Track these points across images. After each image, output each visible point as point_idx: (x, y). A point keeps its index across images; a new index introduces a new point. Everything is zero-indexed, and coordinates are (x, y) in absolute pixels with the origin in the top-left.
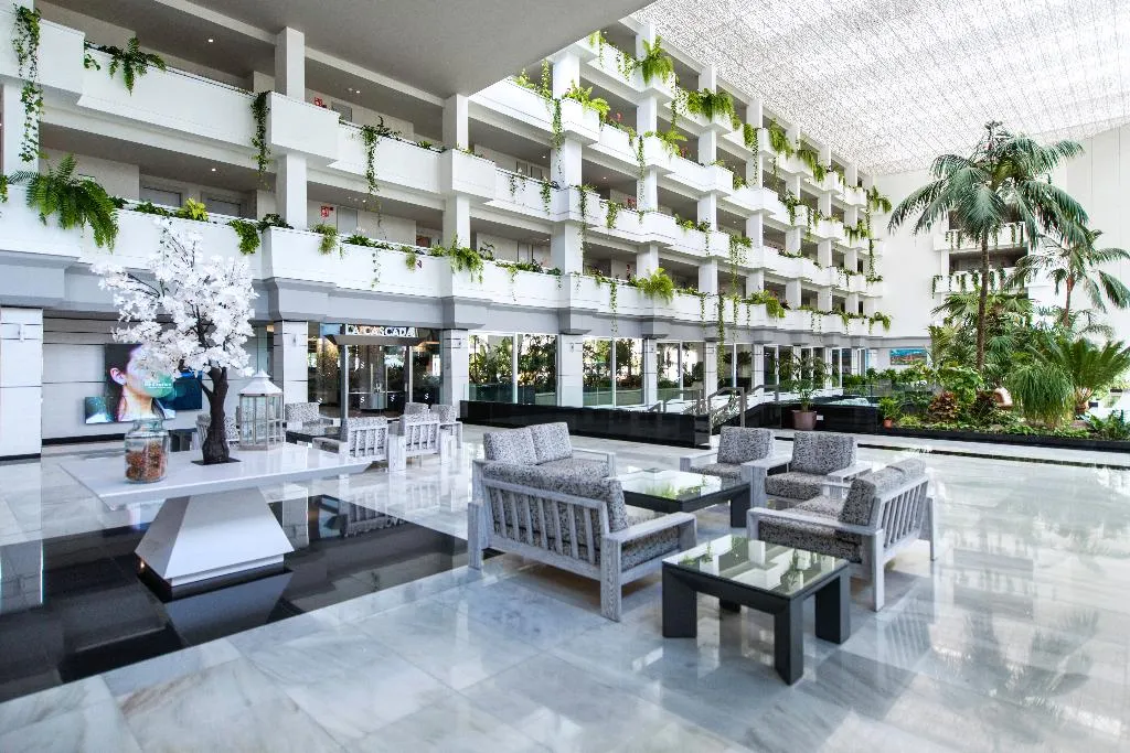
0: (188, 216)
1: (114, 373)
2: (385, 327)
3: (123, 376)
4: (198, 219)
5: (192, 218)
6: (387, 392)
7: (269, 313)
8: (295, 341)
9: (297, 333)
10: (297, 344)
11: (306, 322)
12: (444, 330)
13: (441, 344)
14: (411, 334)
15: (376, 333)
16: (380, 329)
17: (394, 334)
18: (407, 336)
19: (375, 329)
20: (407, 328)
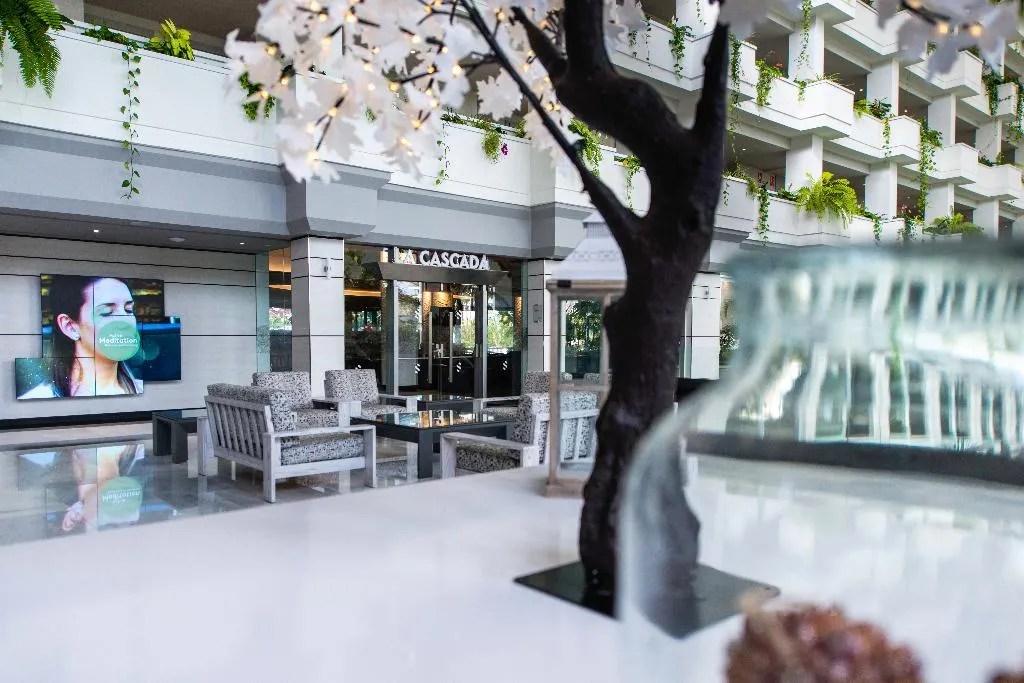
0: (165, 50)
1: (63, 321)
2: (450, 253)
3: (75, 326)
4: (180, 55)
5: (171, 53)
6: (452, 357)
7: (288, 223)
8: (326, 269)
9: (329, 257)
10: (329, 275)
11: (341, 239)
12: (530, 260)
13: (524, 283)
14: (485, 265)
15: (438, 262)
16: (443, 255)
17: (462, 264)
18: (480, 269)
19: (436, 256)
20: (480, 256)
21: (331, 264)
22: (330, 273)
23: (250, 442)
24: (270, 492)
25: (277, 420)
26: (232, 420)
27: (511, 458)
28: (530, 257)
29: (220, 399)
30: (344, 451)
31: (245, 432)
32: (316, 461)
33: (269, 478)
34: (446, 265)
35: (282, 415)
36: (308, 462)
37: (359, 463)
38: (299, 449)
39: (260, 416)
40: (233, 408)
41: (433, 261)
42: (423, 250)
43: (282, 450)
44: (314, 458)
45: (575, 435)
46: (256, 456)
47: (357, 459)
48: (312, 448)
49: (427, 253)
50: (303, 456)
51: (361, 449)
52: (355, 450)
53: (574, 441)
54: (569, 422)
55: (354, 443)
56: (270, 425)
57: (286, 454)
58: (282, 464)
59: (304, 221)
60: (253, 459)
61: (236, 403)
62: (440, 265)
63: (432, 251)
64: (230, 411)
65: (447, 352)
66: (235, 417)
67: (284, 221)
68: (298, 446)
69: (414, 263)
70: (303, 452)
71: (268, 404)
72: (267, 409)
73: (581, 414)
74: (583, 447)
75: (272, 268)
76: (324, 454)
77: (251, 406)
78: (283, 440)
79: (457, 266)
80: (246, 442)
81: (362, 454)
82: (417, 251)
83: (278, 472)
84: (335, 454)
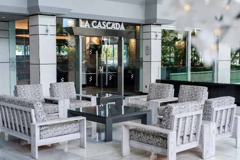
2: (107, 22)
6: (107, 73)
7: (28, 8)
8: (47, 31)
9: (49, 25)
10: (49, 34)
11: (54, 16)
12: (144, 25)
13: (141, 36)
14: (122, 28)
15: (101, 26)
16: (103, 23)
17: (112, 27)
18: (121, 29)
19: (99, 23)
20: (120, 23)
21: (50, 28)
22: (49, 33)
23: (22, 126)
24: (35, 154)
25: (37, 116)
26: (12, 114)
27: (160, 136)
28: (144, 23)
29: (5, 103)
30: (70, 130)
31: (19, 120)
32: (57, 136)
33: (35, 146)
34: (104, 28)
35: (40, 114)
36: (53, 137)
37: (77, 136)
38: (48, 131)
39: (28, 114)
40: (12, 109)
41: (98, 26)
42: (93, 20)
43: (40, 131)
44: (56, 135)
45: (191, 124)
46: (25, 133)
47: (76, 133)
48: (54, 129)
49: (96, 22)
50: (50, 134)
51: (78, 129)
52: (76, 130)
53: (191, 126)
54: (189, 118)
55: (75, 126)
56: (34, 119)
57: (42, 133)
58: (40, 138)
59: (37, 7)
60: (23, 135)
61: (14, 106)
62: (101, 27)
63: (98, 21)
64: (11, 111)
65: (105, 70)
66: (13, 113)
67: (26, 7)
68: (48, 129)
69: (89, 27)
70: (50, 132)
71: (33, 108)
72: (33, 111)
73: (195, 113)
74: (195, 129)
75: (17, 27)
76: (60, 132)
77: (23, 108)
78: (41, 127)
79: (109, 28)
80: (20, 126)
81: (79, 131)
82: (90, 21)
83: (39, 142)
84: (66, 132)
